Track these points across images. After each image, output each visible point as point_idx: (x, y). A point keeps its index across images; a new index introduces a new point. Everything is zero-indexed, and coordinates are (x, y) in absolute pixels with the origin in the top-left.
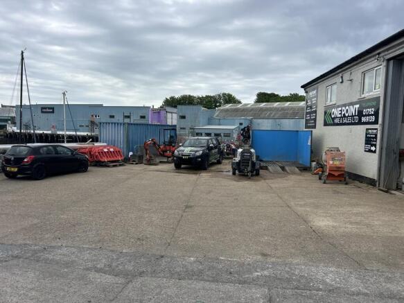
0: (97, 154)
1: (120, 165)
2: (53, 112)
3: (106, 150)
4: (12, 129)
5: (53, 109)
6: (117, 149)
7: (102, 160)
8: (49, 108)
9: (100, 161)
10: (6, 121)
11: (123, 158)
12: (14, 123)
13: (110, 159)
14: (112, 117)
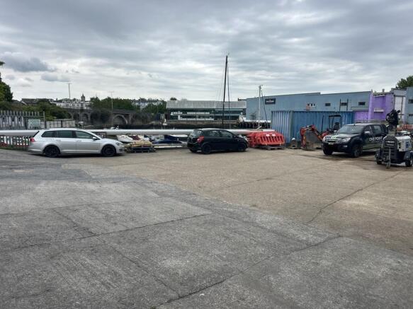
0: (259, 138)
1: (279, 149)
2: (274, 103)
3: (268, 135)
4: (243, 119)
5: (275, 100)
6: (280, 135)
7: (263, 144)
8: (272, 100)
9: (261, 145)
10: (239, 112)
11: (284, 143)
12: (245, 114)
13: (270, 143)
14: (328, 105)
